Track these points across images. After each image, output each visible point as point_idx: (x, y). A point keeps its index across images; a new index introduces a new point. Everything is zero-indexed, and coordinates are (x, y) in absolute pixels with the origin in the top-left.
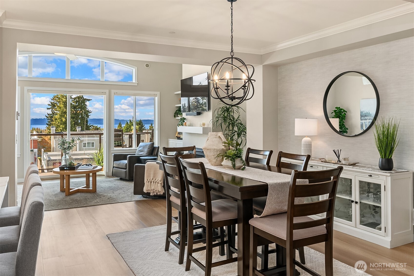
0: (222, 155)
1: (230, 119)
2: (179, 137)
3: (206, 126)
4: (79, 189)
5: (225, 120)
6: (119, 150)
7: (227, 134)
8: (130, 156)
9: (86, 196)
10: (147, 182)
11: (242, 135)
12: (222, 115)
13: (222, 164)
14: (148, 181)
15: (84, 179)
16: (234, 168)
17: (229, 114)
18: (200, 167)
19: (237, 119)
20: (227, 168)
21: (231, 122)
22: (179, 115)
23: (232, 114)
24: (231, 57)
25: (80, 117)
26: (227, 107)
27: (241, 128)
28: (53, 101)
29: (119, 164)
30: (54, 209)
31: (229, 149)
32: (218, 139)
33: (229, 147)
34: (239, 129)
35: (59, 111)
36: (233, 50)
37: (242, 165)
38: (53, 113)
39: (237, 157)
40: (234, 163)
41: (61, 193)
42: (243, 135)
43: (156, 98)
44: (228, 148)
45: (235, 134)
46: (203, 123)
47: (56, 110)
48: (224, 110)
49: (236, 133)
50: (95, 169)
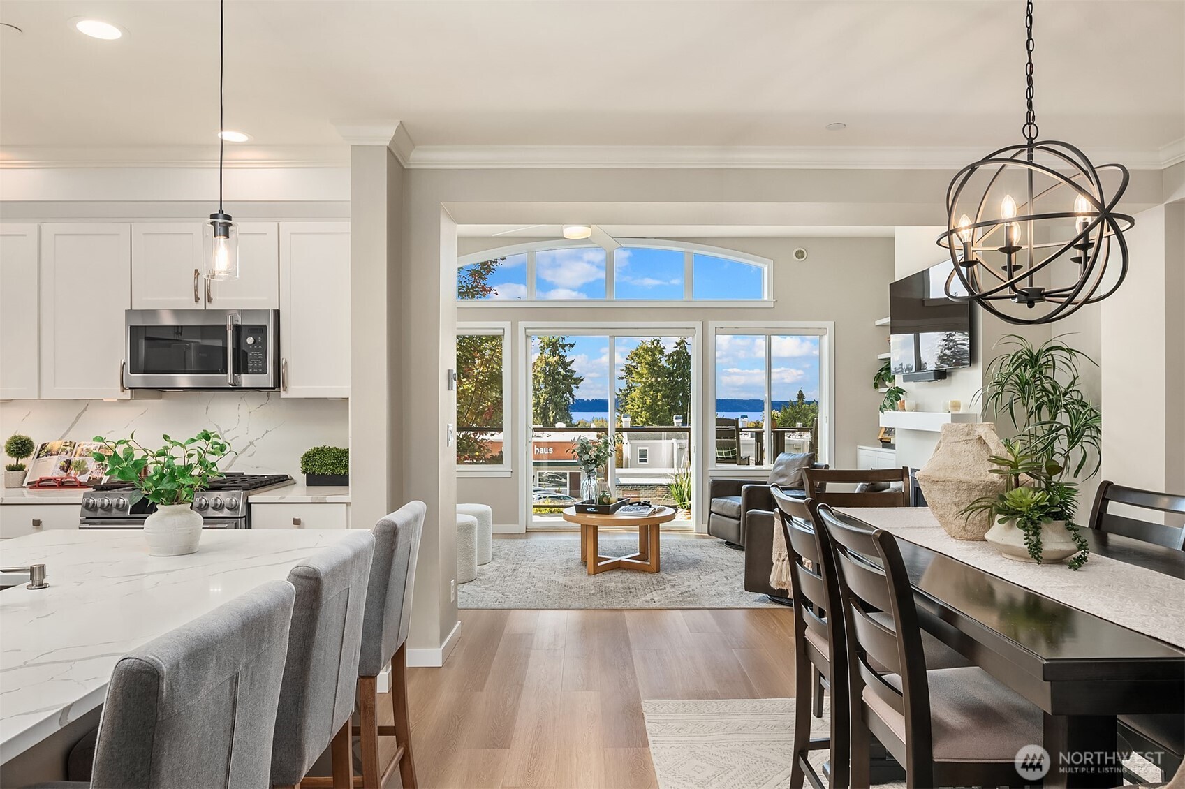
0: (985, 504)
1: (1044, 389)
2: (887, 440)
3: (961, 412)
4: (620, 561)
5: (1023, 391)
6: (729, 471)
7: (1030, 435)
8: (748, 488)
9: (632, 582)
10: (778, 560)
11: (1085, 439)
12: (1014, 377)
13: (986, 536)
14: (782, 558)
15: (635, 538)
16: (1037, 559)
17: (1041, 372)
18: (879, 549)
19: (1068, 388)
20: (1006, 553)
21: (1045, 399)
22: (887, 383)
23: (1049, 373)
24: (1026, 142)
25: (681, 395)
26: (1032, 353)
27: (1081, 416)
28: (629, 363)
29: (723, 505)
30: (549, 607)
31: (1017, 485)
32: (976, 447)
33: (1017, 476)
34: (1074, 419)
35: (640, 382)
36: (1034, 117)
37: (1073, 546)
38: (630, 388)
39: (1047, 515)
40: (1034, 538)
41: (580, 567)
42: (1088, 439)
43: (826, 339)
44: (1013, 480)
45: (1059, 435)
46: (952, 402)
47: (633, 381)
48: (1020, 360)
49: (1063, 431)
50: (657, 516)
